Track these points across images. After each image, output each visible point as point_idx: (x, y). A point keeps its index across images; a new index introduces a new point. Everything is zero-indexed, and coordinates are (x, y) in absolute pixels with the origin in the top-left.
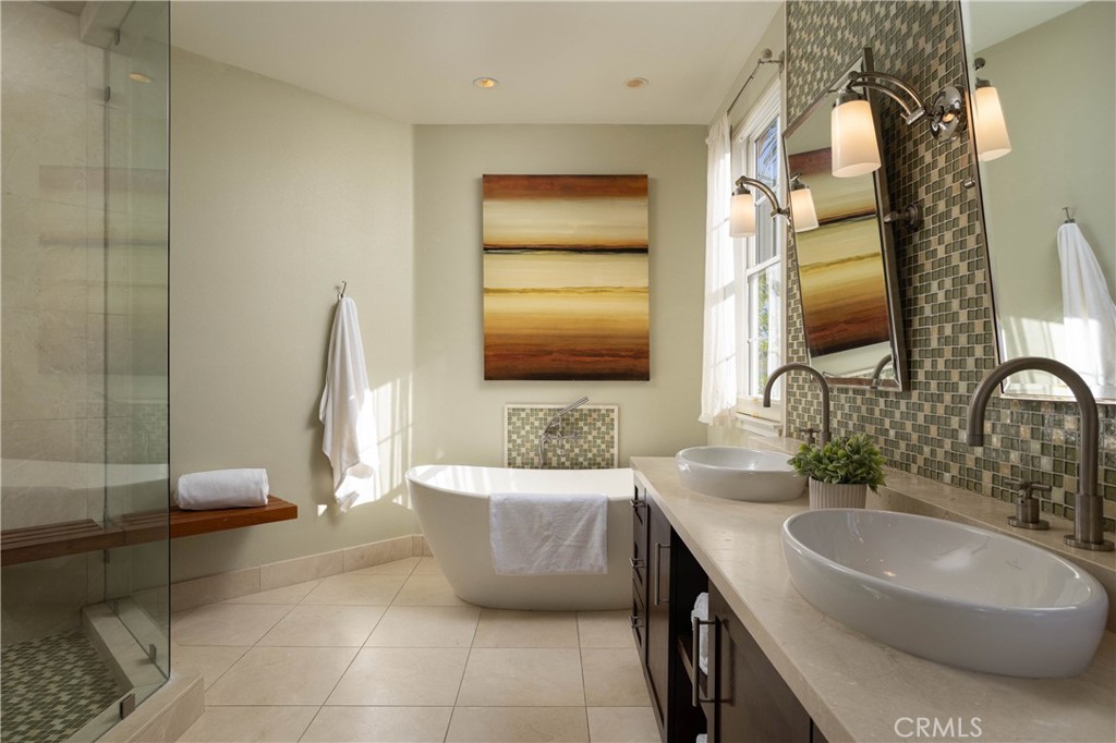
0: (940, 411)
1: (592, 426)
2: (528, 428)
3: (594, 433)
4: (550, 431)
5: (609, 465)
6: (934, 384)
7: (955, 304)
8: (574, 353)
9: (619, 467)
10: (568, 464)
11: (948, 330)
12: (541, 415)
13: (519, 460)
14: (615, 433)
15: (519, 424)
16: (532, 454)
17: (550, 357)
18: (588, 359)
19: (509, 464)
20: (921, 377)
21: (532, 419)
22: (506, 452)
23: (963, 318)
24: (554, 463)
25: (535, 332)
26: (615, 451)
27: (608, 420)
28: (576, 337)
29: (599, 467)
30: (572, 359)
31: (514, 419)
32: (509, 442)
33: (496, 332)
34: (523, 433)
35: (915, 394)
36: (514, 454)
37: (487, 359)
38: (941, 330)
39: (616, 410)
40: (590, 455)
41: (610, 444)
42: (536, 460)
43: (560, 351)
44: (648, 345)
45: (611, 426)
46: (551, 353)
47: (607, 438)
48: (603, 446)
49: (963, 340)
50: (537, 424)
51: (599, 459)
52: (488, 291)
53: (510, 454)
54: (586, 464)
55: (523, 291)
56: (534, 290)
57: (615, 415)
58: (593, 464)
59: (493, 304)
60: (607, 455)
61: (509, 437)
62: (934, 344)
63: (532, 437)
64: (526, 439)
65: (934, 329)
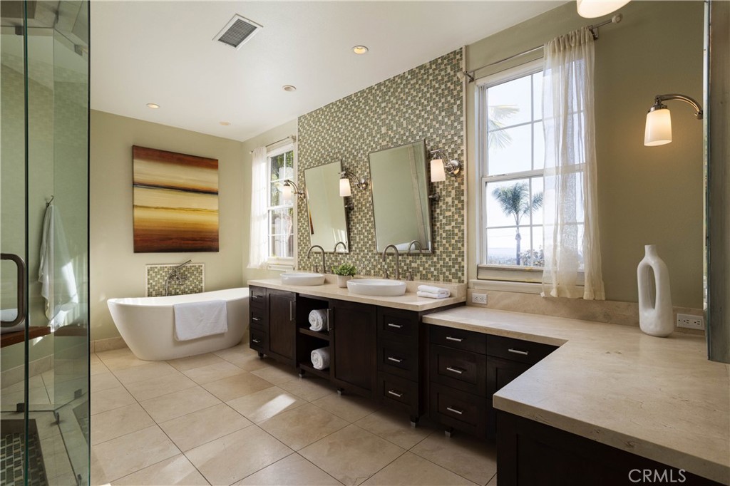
0: (360, 257)
1: (192, 273)
2: (159, 276)
3: (193, 277)
4: (171, 277)
5: (201, 291)
6: (358, 250)
7: (364, 231)
8: (183, 239)
9: (205, 291)
10: (180, 293)
11: (362, 237)
12: (166, 270)
13: (154, 293)
14: (203, 276)
15: (154, 275)
16: (161, 290)
17: (171, 241)
18: (190, 242)
19: (149, 296)
20: (354, 249)
21: (161, 272)
22: (147, 289)
23: (366, 234)
24: (173, 293)
25: (163, 228)
26: (203, 285)
27: (199, 270)
28: (184, 231)
29: (196, 292)
30: (182, 242)
31: (151, 272)
32: (148, 284)
33: (141, 228)
34: (156, 279)
35: (352, 253)
36: (151, 290)
37: (135, 242)
38: (360, 237)
39: (203, 265)
40: (191, 288)
41: (201, 282)
42: (164, 292)
43: (177, 238)
44: (218, 236)
45: (201, 273)
46: (171, 239)
47: (199, 279)
48: (197, 283)
49: (366, 240)
50: (164, 274)
51: (195, 289)
52: (137, 206)
53: (149, 291)
54: (189, 292)
55: (157, 208)
56: (163, 208)
57: (203, 268)
58: (192, 292)
59: (139, 213)
60: (199, 287)
61: (148, 281)
62: (358, 240)
63: (161, 281)
64: (158, 282)
65: (358, 237)
